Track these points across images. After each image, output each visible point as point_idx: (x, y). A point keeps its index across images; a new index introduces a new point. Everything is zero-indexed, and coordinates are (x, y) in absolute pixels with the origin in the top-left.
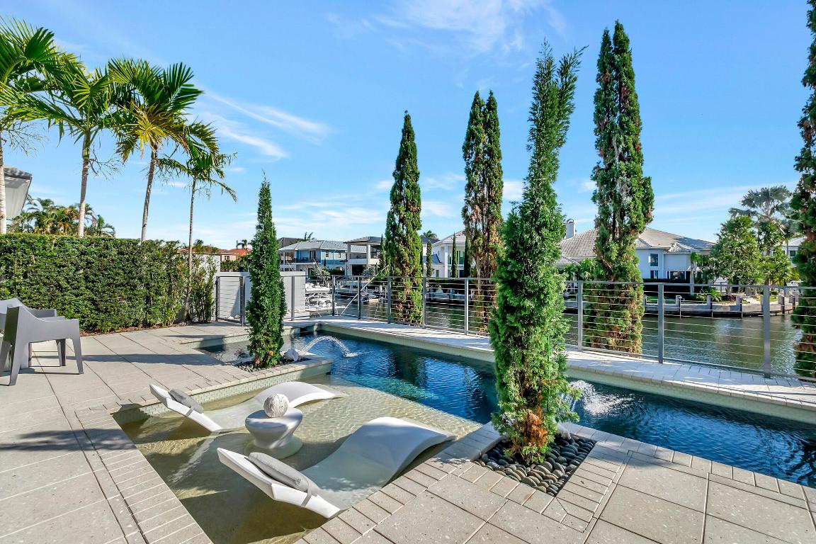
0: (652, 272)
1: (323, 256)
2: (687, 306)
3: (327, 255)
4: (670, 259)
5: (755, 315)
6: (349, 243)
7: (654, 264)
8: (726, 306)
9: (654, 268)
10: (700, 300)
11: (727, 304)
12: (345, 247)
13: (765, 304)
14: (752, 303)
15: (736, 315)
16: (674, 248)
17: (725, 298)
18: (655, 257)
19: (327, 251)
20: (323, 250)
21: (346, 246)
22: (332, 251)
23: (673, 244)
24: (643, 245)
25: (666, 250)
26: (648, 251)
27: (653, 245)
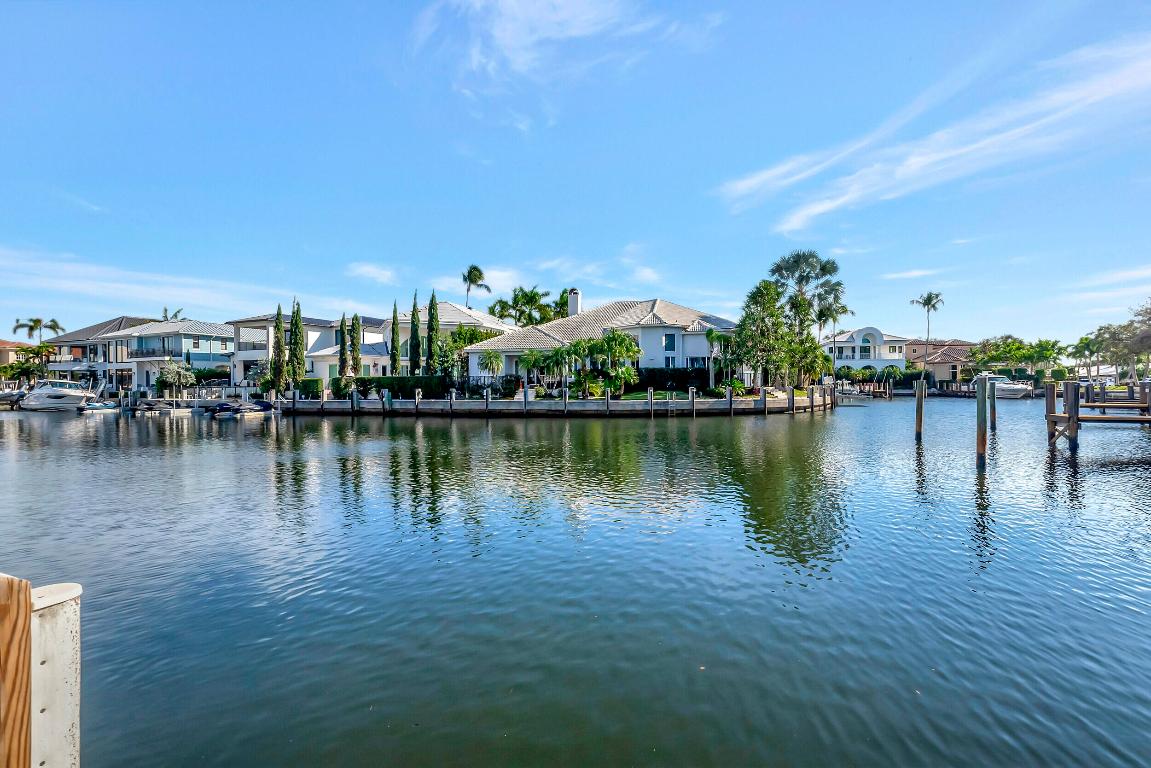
0: (667, 359)
1: (187, 345)
2: (703, 403)
3: (196, 345)
4: (690, 341)
5: (781, 411)
6: (237, 324)
7: (670, 346)
8: (749, 402)
9: (670, 354)
10: (720, 396)
11: (750, 398)
12: (230, 332)
13: (792, 400)
14: (779, 397)
15: (760, 412)
16: (694, 327)
17: (751, 392)
18: (671, 338)
19: (197, 338)
20: (187, 336)
21: (232, 328)
22: (208, 338)
23: (693, 322)
24: (657, 322)
25: (684, 328)
26: (661, 329)
27: (669, 322)
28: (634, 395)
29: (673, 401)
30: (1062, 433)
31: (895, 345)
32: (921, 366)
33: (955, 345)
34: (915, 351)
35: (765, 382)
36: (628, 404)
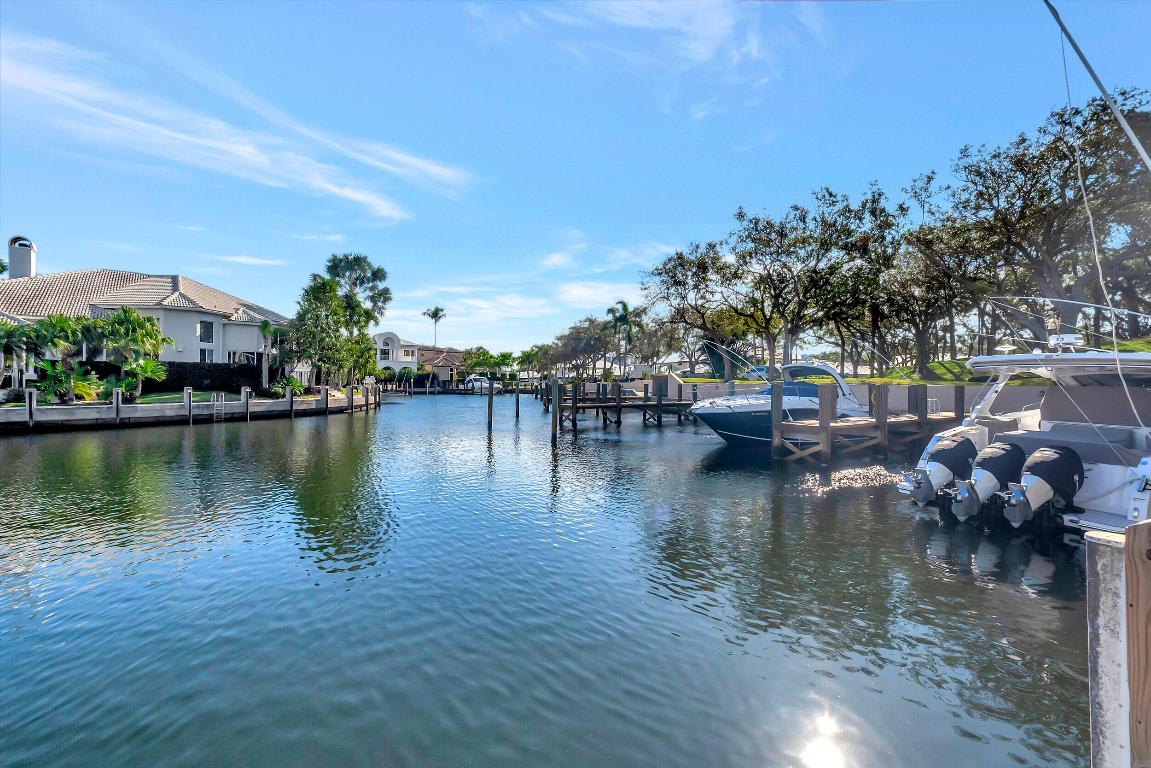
0: (203, 352)
2: (260, 404)
4: (232, 331)
5: (340, 411)
7: (207, 335)
8: (310, 403)
9: (206, 346)
10: (275, 396)
11: (311, 398)
13: (351, 400)
14: (338, 397)
15: (321, 413)
16: (238, 316)
17: (308, 391)
18: (208, 328)
23: (238, 309)
24: (186, 304)
25: (227, 317)
26: (195, 315)
27: (206, 306)
28: (154, 397)
29: (221, 403)
30: (567, 418)
31: (409, 349)
32: (428, 368)
33: (451, 351)
34: (422, 355)
35: (318, 382)
36: (152, 410)
